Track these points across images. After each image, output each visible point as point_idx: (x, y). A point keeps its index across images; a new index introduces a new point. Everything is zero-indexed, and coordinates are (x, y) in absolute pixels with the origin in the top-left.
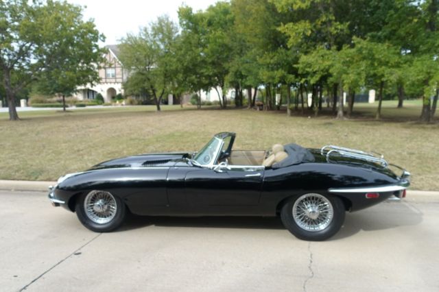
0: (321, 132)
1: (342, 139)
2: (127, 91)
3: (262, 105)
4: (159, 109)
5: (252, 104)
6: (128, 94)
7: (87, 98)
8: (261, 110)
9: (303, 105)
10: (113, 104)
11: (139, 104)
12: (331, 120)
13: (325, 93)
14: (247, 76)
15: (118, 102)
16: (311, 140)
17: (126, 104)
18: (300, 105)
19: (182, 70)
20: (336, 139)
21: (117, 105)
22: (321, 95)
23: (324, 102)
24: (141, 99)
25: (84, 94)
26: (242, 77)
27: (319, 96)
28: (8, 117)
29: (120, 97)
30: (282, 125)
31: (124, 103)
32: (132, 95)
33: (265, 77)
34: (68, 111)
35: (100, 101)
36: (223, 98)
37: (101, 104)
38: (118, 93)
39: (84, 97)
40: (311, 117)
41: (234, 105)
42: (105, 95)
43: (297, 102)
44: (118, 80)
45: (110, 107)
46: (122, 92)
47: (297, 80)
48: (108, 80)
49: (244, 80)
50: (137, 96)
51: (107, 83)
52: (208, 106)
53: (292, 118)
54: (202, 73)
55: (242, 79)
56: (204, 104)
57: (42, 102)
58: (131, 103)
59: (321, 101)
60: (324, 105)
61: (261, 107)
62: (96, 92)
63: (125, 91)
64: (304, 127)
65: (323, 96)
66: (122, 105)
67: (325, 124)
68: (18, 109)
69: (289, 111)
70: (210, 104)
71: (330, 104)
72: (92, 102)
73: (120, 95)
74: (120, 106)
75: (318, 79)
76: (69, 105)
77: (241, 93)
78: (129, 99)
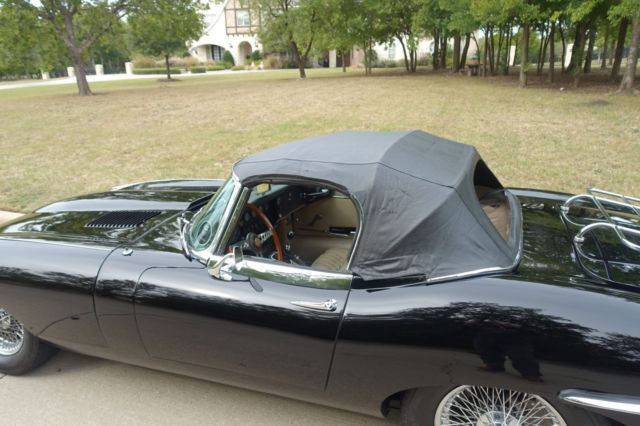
0: (581, 122)
1: (626, 139)
2: (266, 46)
3: (477, 66)
4: (303, 74)
5: (460, 65)
6: (267, 51)
7: (211, 59)
8: (474, 74)
9: (552, 65)
10: (247, 67)
11: (283, 68)
12: (605, 96)
13: (600, 41)
14: (450, 13)
15: (253, 64)
16: (556, 142)
17: (265, 68)
18: (547, 65)
19: (340, 7)
20: (613, 140)
21: (252, 69)
22: (591, 46)
23: (596, 58)
24: (287, 58)
25: (208, 53)
26: (443, 14)
27: (587, 47)
28: (77, 91)
29: (257, 57)
30: (504, 105)
31: (261, 66)
32: (274, 52)
33: (481, 13)
34: (174, 80)
35: (228, 64)
36: (411, 55)
37: (229, 68)
38: (254, 49)
39: (208, 58)
40: (566, 89)
41: (430, 67)
42: (235, 53)
43: (541, 59)
44: (253, 29)
45: (242, 72)
46: (260, 48)
47: (544, 15)
48: (239, 30)
49: (446, 20)
50: (283, 53)
51: (238, 34)
52: (390, 69)
53: (528, 92)
54: (374, 11)
55: (442, 18)
56: (383, 65)
57: (148, 66)
58: (273, 65)
59: (590, 56)
60: (596, 64)
61: (475, 71)
62: (223, 49)
63: (264, 46)
64: (546, 111)
65: (595, 48)
66: (260, 69)
67: (594, 103)
68: (90, 79)
69: (522, 78)
70: (393, 65)
71: (607, 61)
72: (218, 64)
73: (257, 53)
74: (255, 71)
75: (588, 11)
76: (182, 70)
77: (444, 45)
78: (269, 59)
